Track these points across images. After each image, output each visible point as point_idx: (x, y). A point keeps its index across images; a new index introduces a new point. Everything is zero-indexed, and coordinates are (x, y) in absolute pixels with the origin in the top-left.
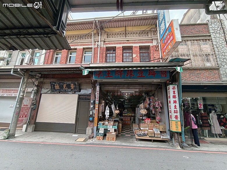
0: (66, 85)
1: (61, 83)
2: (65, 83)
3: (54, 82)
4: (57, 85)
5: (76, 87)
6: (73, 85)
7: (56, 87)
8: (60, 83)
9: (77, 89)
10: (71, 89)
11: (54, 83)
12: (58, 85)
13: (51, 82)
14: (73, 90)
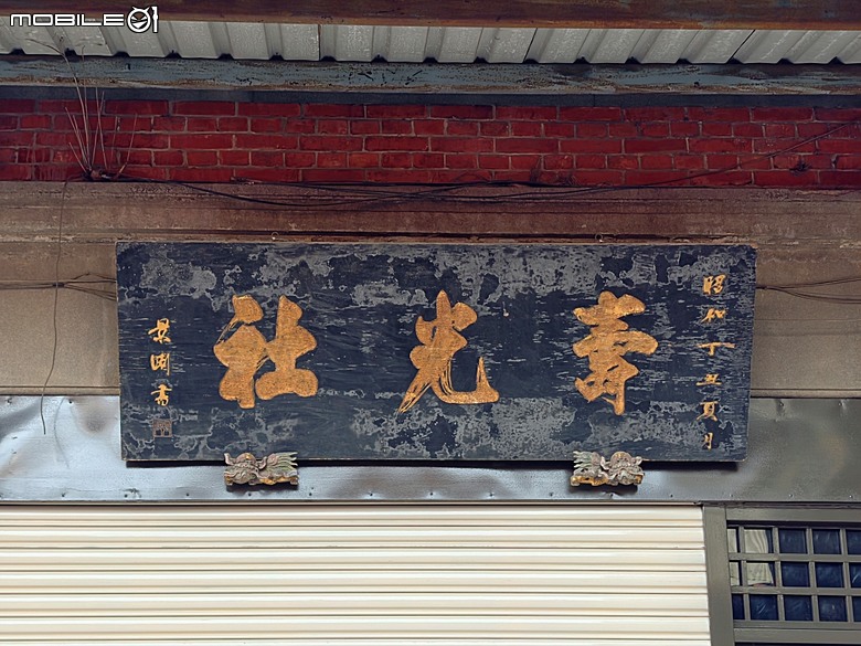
0: (465, 315)
1: (372, 269)
2: (470, 270)
3: (215, 258)
4: (267, 327)
5: (679, 363)
6: (632, 321)
7: (238, 354)
8: (348, 273)
9: (694, 395)
10: (576, 401)
11: (202, 281)
12: (288, 314)
13: (131, 260)
14: (600, 432)
